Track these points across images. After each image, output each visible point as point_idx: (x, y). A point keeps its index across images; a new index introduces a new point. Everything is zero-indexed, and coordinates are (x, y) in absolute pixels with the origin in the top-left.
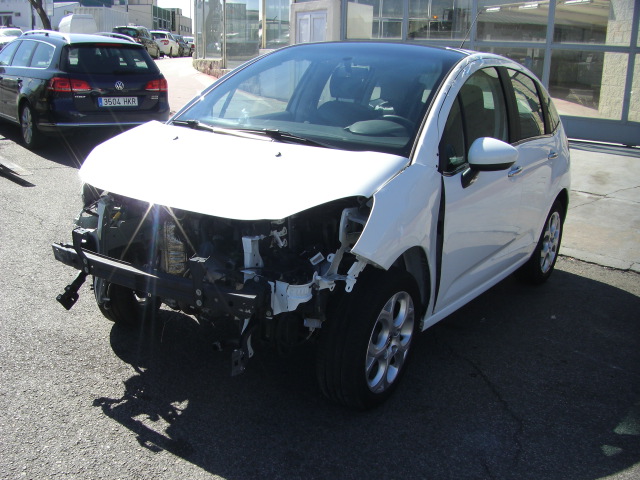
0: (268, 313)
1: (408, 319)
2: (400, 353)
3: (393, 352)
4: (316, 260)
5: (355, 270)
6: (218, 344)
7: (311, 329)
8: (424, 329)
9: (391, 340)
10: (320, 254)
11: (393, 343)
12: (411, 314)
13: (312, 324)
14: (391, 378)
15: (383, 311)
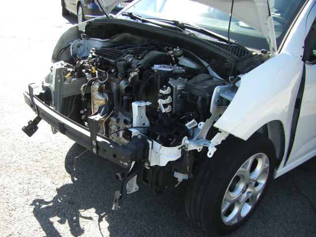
0: (146, 164)
1: (264, 172)
2: (254, 196)
3: (247, 196)
4: (191, 125)
5: (218, 139)
6: (119, 174)
7: (179, 180)
8: (276, 177)
9: (247, 188)
10: (193, 120)
11: (248, 190)
12: (267, 168)
13: (180, 177)
14: (244, 213)
15: (241, 169)
